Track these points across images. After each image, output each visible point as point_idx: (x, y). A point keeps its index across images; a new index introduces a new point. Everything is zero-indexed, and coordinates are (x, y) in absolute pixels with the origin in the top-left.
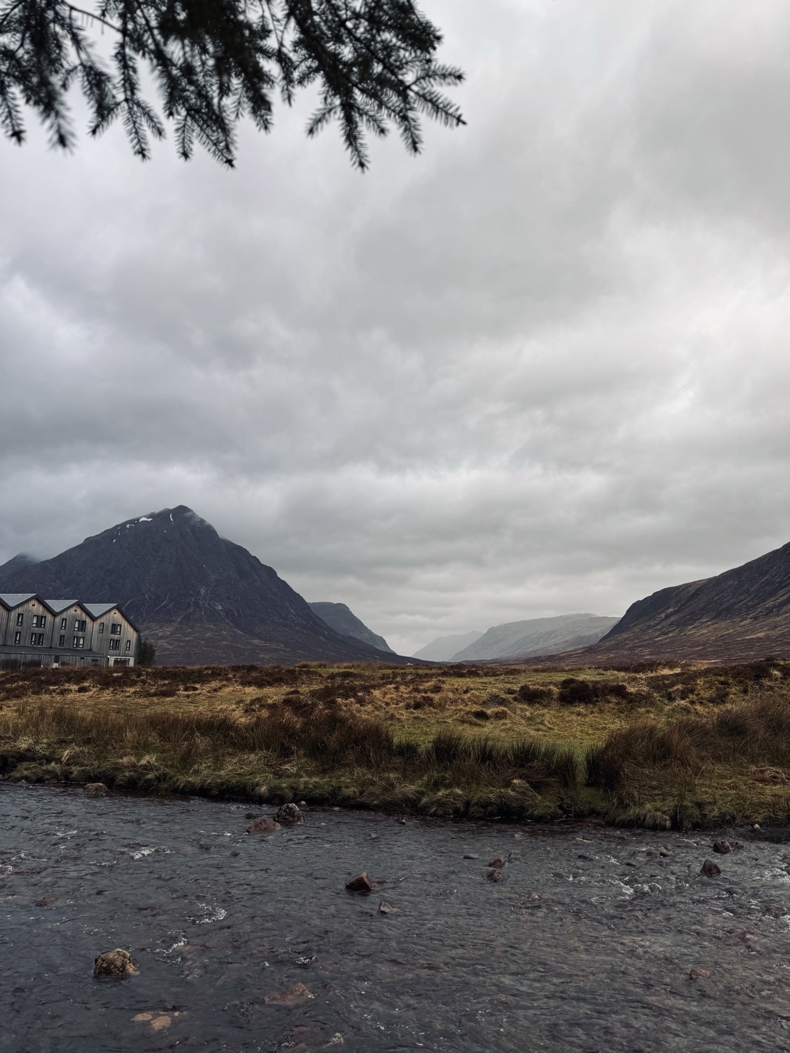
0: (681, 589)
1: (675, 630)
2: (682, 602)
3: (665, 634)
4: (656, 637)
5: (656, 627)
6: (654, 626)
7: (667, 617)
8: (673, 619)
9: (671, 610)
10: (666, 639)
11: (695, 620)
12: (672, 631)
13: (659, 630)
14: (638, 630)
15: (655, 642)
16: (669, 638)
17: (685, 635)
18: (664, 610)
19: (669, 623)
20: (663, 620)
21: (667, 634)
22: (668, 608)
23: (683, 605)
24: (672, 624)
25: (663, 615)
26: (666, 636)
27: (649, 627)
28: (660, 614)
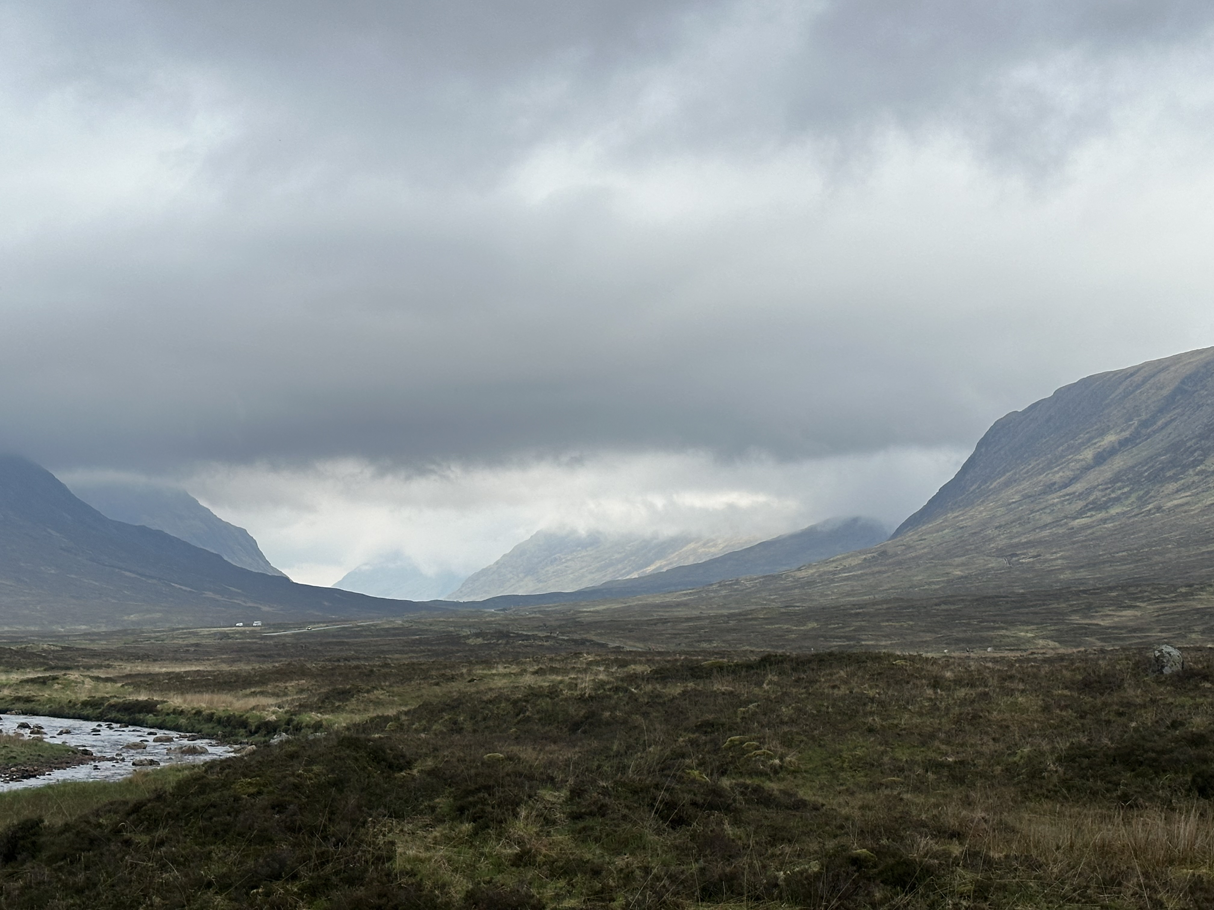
0: (1137, 379)
1: (1127, 495)
2: (1144, 417)
3: (1097, 507)
4: (1075, 518)
5: (1069, 490)
6: (1066, 486)
7: (1100, 459)
8: (1118, 463)
9: (1111, 438)
10: (1104, 521)
11: (1185, 468)
12: (1118, 499)
13: (1080, 496)
14: (1017, 497)
15: (1074, 532)
16: (1112, 518)
17: (1159, 509)
18: (1090, 439)
19: (1109, 475)
20: (1087, 468)
21: (1104, 507)
22: (1102, 433)
23: (1144, 424)
24: (1116, 479)
25: (1088, 454)
26: (1102, 515)
27: (1050, 488)
28: (1078, 449)
